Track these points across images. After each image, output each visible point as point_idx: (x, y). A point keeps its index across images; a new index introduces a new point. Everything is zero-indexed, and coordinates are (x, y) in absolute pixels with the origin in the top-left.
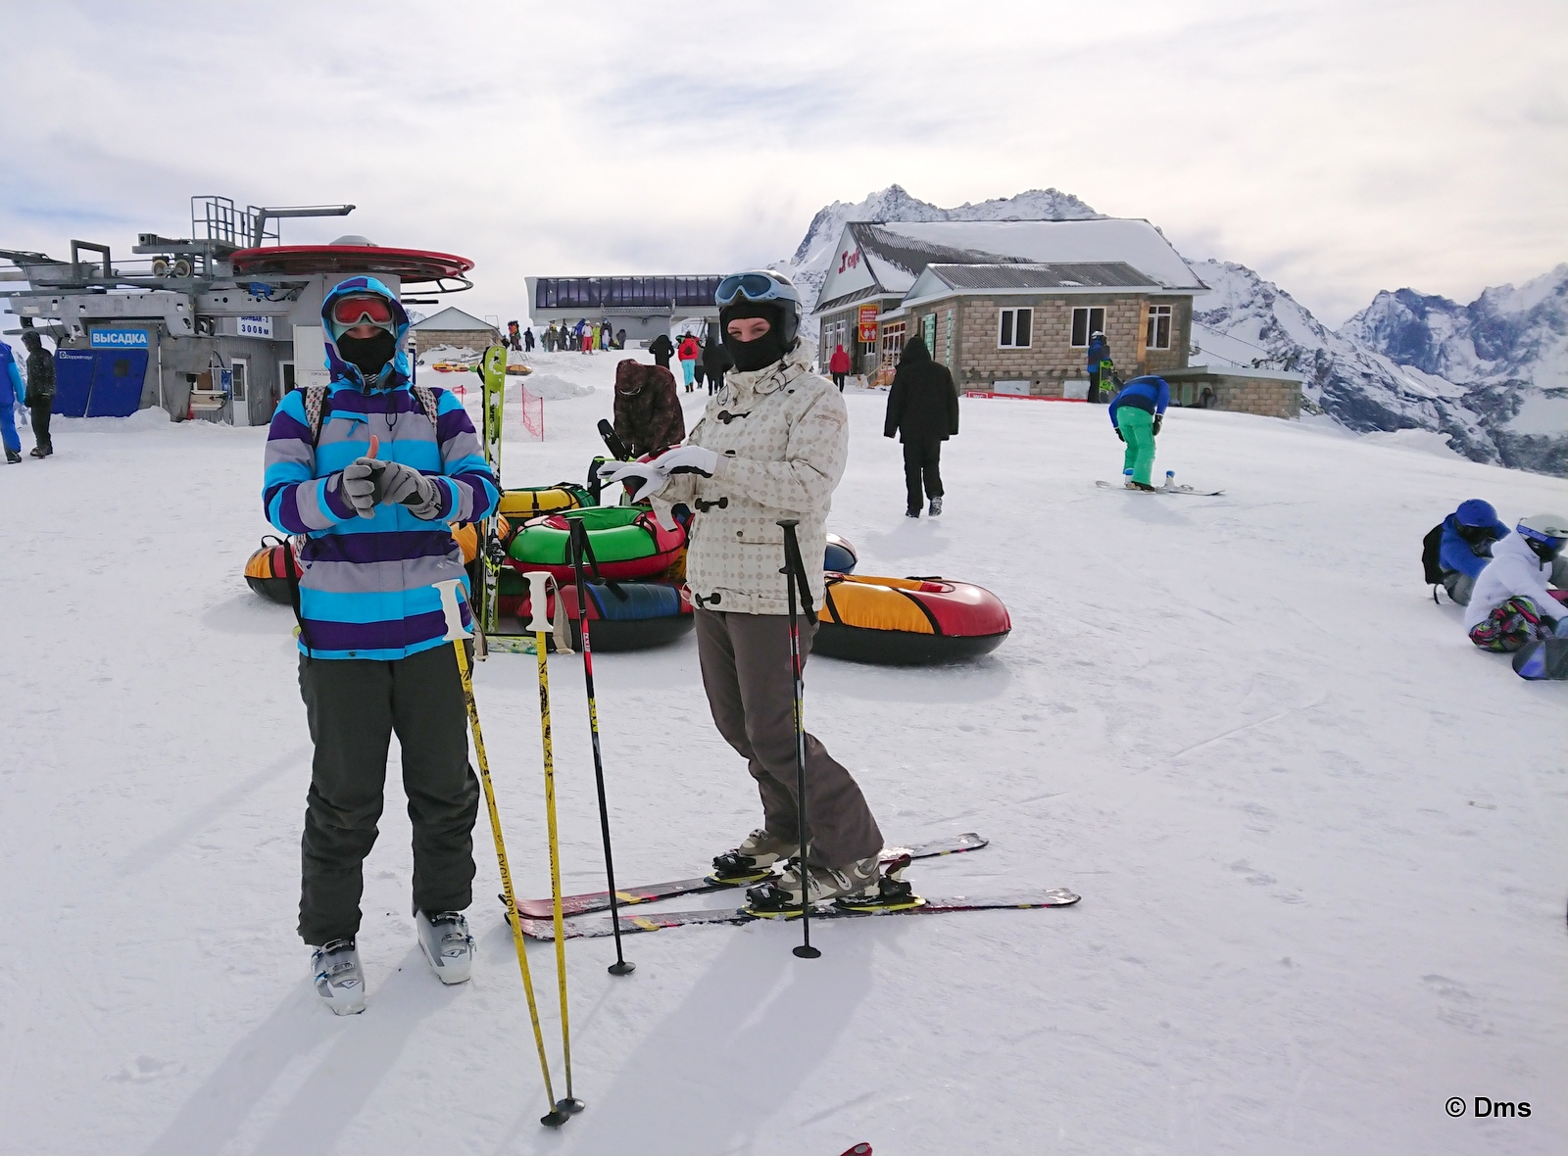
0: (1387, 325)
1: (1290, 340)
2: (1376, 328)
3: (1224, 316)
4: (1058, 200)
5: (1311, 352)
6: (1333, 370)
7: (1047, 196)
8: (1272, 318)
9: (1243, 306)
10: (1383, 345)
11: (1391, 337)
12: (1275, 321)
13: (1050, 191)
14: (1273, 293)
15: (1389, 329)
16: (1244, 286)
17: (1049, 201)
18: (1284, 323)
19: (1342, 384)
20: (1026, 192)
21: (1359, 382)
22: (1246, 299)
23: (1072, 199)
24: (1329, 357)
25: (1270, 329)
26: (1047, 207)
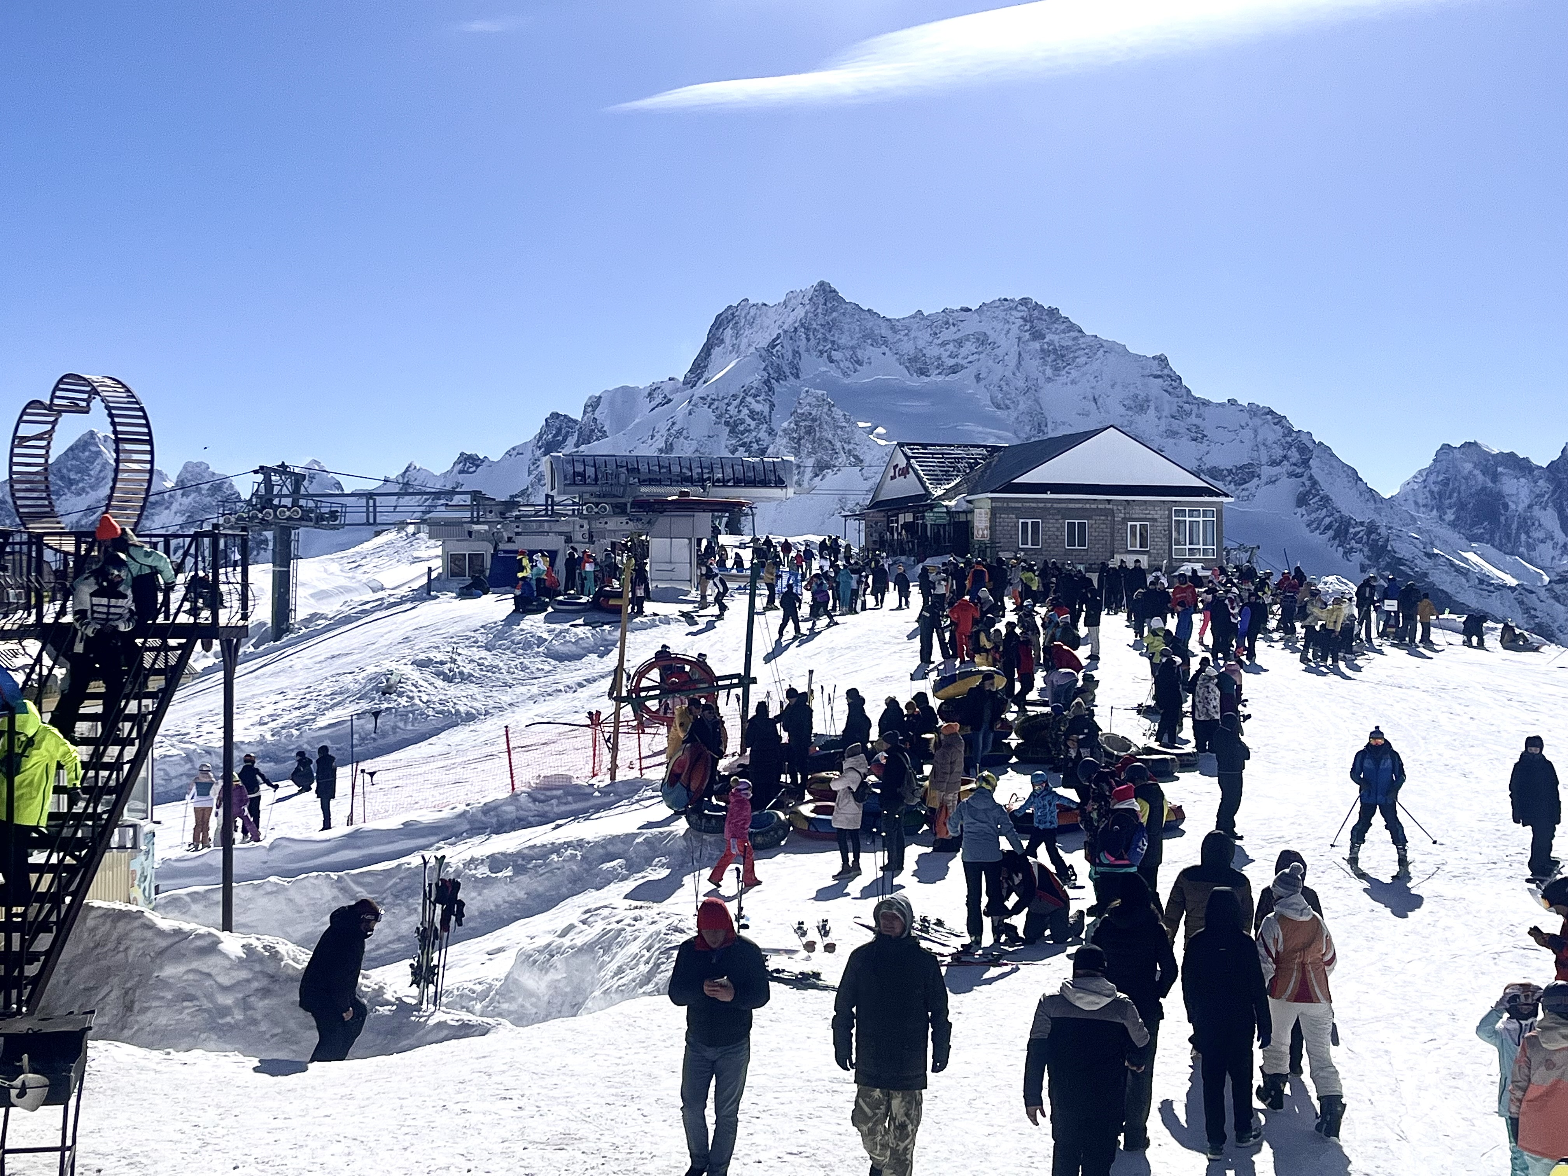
0: (1453, 491)
1: (1333, 508)
2: (1440, 493)
3: (1253, 475)
4: (1036, 313)
5: (1362, 524)
6: (1389, 548)
7: (1020, 308)
8: (1311, 478)
9: (1274, 463)
10: (1450, 516)
11: (1461, 506)
12: (1315, 483)
13: (1025, 301)
14: (1311, 446)
15: (1455, 495)
16: (1271, 434)
17: (1024, 314)
18: (1326, 487)
19: (1401, 567)
20: (994, 301)
21: (1424, 564)
22: (1278, 452)
23: (1053, 312)
24: (1383, 531)
25: (1309, 492)
26: (1021, 322)
